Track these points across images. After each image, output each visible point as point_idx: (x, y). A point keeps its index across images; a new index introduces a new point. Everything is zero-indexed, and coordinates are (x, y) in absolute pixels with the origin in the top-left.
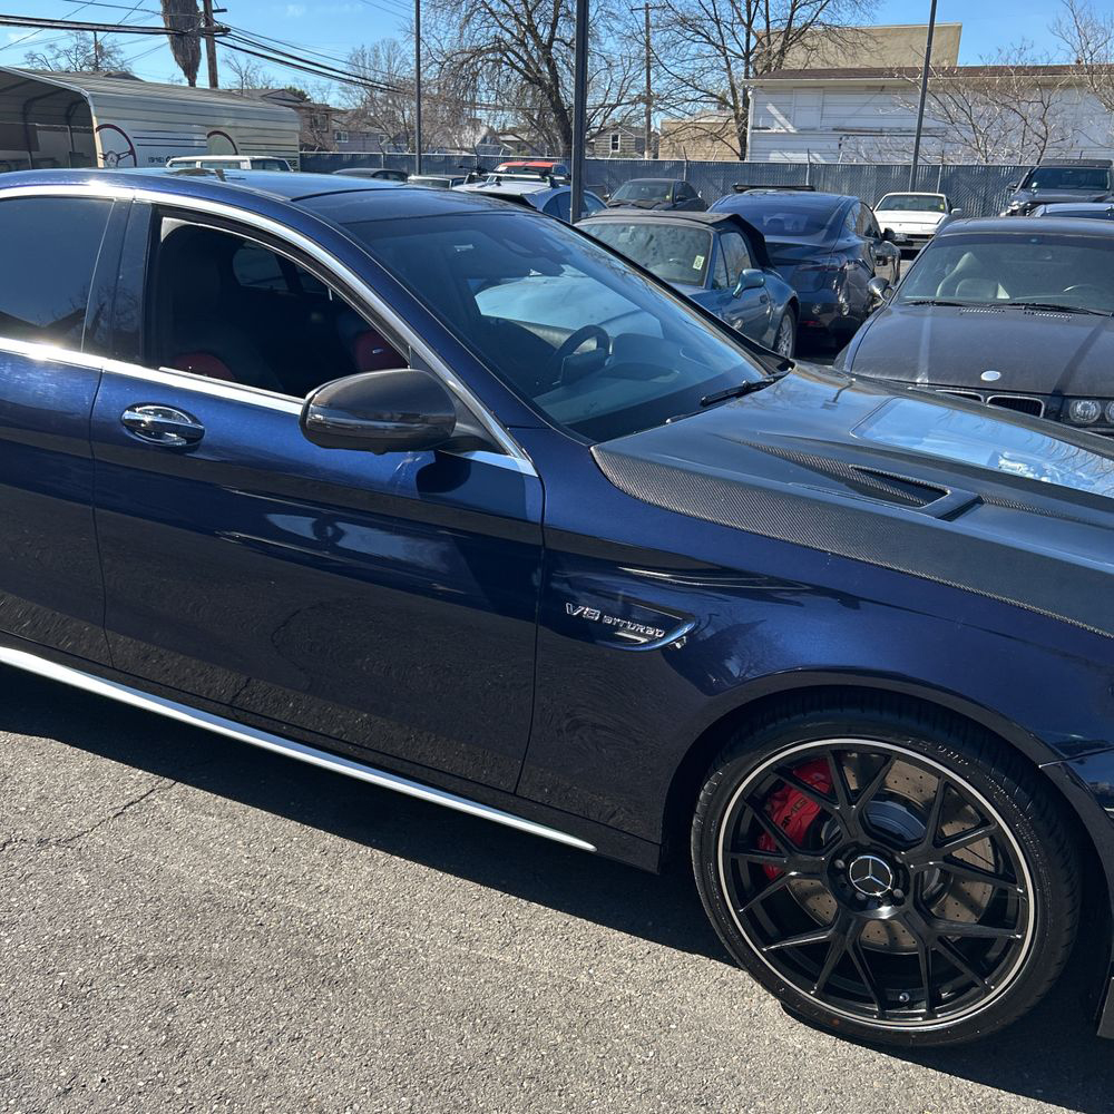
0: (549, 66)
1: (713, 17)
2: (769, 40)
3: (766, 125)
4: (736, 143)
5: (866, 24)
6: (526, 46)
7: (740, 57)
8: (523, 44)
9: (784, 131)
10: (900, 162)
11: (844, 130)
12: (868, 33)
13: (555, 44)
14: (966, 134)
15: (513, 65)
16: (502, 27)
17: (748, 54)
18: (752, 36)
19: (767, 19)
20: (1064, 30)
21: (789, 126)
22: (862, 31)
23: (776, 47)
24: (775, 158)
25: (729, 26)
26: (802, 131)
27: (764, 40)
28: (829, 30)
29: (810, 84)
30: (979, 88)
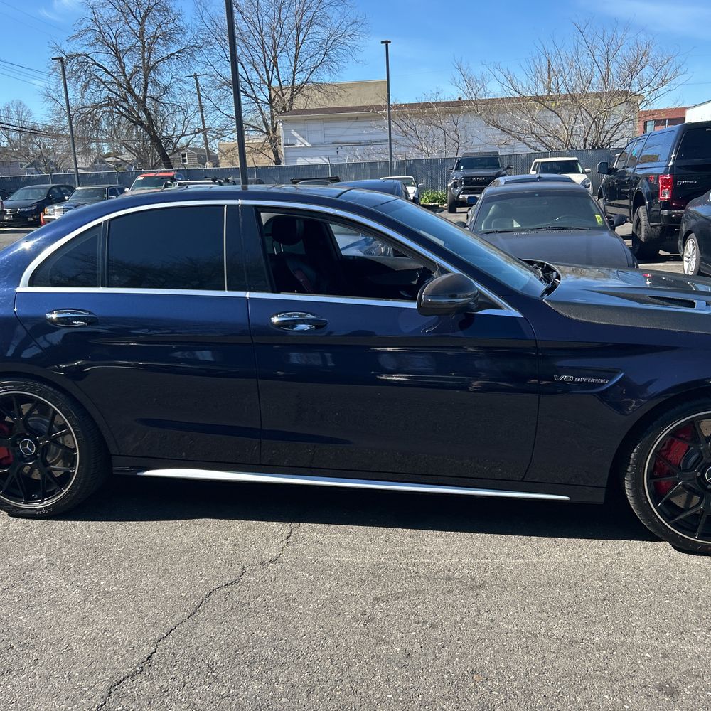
0: (145, 113)
1: (247, 80)
2: (282, 92)
3: (292, 143)
4: (271, 154)
5: (337, 81)
6: (127, 101)
7: (266, 103)
8: (126, 100)
9: (303, 145)
10: (381, 160)
11: (338, 143)
12: (339, 87)
13: (147, 100)
14: (414, 141)
15: (122, 114)
16: (110, 90)
17: (271, 102)
18: (272, 91)
19: (279, 80)
20: (458, 82)
21: (306, 143)
22: (335, 85)
23: (288, 96)
24: (301, 162)
25: (259, 86)
26: (314, 145)
27: (280, 93)
28: (317, 86)
29: (313, 118)
30: (417, 116)
